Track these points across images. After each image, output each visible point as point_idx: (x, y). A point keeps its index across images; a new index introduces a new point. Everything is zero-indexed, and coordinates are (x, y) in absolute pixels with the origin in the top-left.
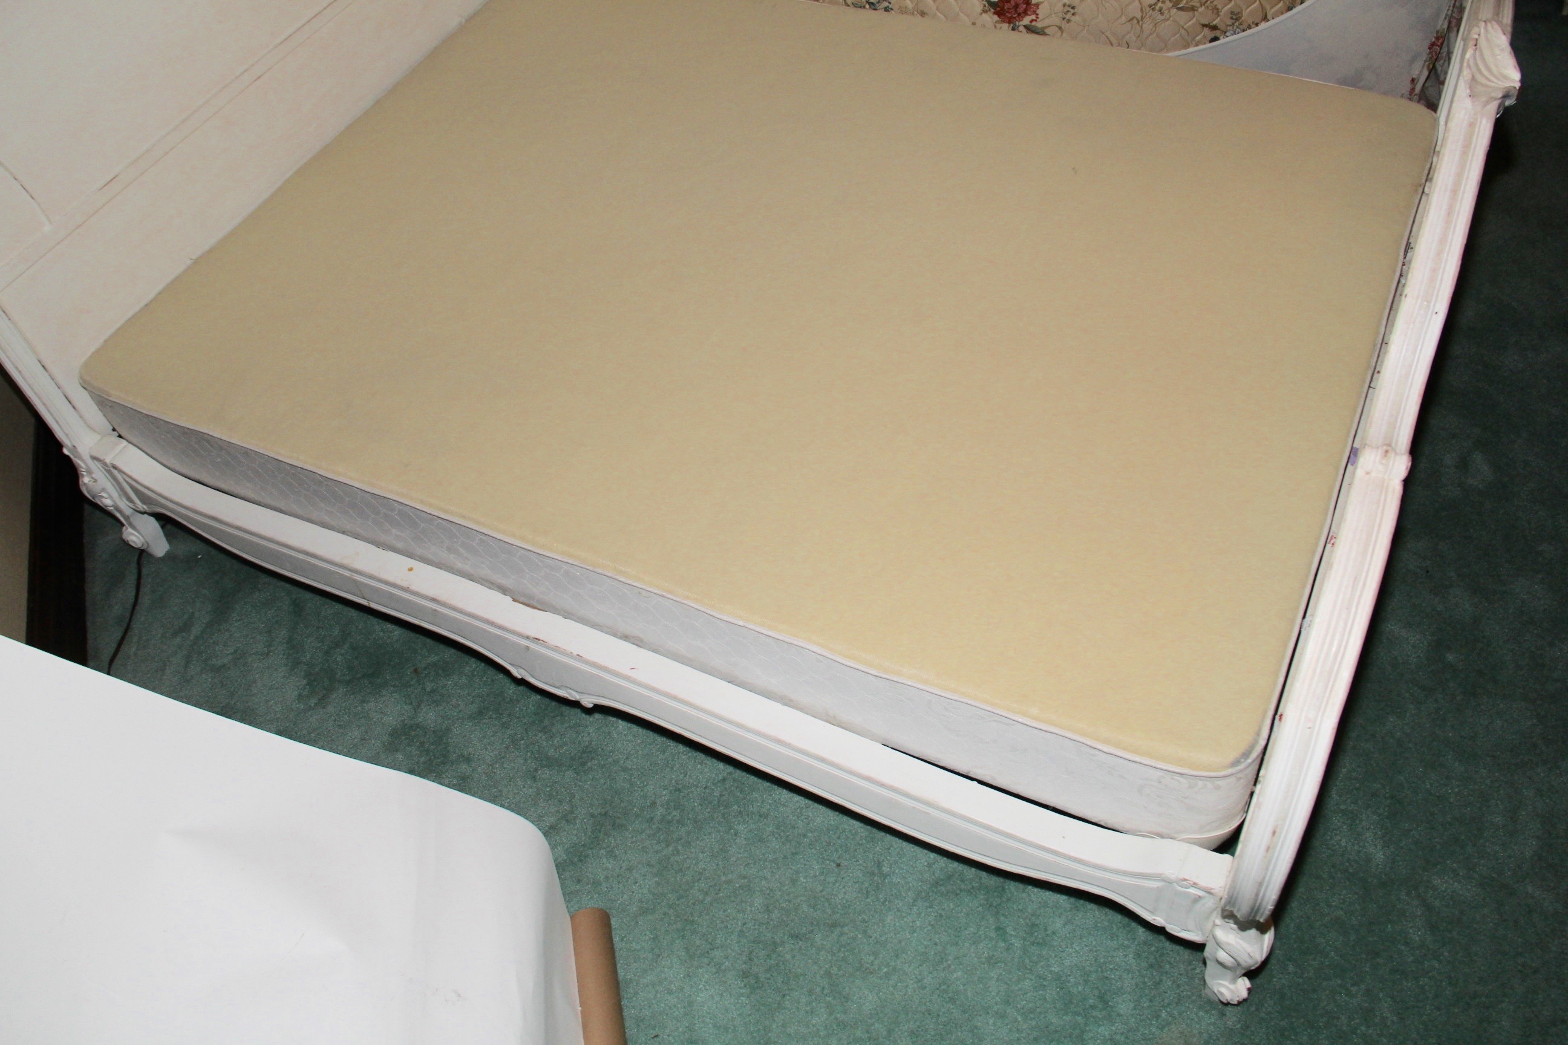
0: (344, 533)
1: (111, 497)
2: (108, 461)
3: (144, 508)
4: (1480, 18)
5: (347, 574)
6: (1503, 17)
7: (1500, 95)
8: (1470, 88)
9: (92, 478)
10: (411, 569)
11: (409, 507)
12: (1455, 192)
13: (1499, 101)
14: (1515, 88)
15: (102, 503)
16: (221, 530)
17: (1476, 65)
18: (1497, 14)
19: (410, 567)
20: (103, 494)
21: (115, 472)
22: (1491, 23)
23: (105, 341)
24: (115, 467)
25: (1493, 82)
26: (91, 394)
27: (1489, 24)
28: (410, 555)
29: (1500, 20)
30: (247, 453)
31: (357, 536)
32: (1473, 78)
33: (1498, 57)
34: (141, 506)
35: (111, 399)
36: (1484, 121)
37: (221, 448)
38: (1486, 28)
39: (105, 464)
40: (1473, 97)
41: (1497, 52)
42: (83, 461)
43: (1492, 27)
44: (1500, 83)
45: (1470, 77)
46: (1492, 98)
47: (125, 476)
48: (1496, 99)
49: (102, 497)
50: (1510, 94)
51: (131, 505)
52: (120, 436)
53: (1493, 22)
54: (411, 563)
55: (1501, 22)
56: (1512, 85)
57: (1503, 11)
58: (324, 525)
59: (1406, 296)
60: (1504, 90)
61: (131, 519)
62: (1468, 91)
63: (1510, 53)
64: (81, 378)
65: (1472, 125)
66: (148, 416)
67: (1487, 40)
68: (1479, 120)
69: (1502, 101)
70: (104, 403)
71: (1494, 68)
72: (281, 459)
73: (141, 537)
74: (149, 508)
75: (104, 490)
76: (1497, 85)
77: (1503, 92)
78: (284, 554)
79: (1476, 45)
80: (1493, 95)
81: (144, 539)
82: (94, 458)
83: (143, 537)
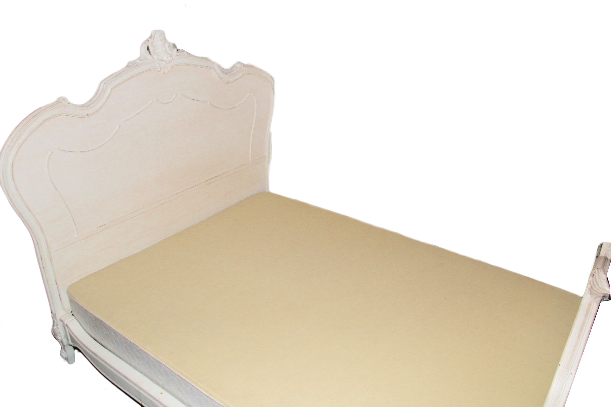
0: (141, 373)
1: (61, 336)
2: (65, 322)
3: (71, 344)
4: (597, 267)
5: (137, 389)
6: (605, 268)
7: (602, 296)
8: (590, 291)
9: (57, 327)
10: (162, 393)
11: (168, 369)
12: (581, 329)
13: (601, 298)
14: (608, 294)
15: (57, 338)
16: (96, 360)
17: (593, 282)
18: (603, 267)
19: (161, 392)
20: (59, 335)
21: (66, 327)
22: (600, 270)
23: (81, 280)
24: (67, 326)
25: (600, 291)
26: (69, 297)
27: (599, 270)
28: (163, 388)
29: (604, 269)
30: (116, 333)
31: (146, 375)
32: (592, 288)
33: (602, 282)
34: (70, 343)
35: (75, 300)
36: (595, 304)
37: (107, 328)
38: (598, 271)
39: (64, 323)
40: (591, 294)
41: (602, 280)
42: (56, 320)
43: (601, 271)
44: (602, 291)
45: (590, 287)
46: (598, 296)
47: (69, 330)
48: (600, 297)
49: (58, 335)
50: (606, 296)
51: (67, 341)
52: (73, 315)
53: (601, 270)
54: (162, 390)
55: (604, 270)
56: (607, 293)
57: (605, 267)
58: (135, 368)
59: (559, 365)
60: (604, 294)
61: (65, 347)
62: (589, 292)
63: (607, 281)
64: (67, 290)
65: (590, 304)
66: (85, 310)
67: (598, 275)
68: (593, 303)
69: (602, 298)
70: (72, 301)
71: (600, 285)
72: (127, 338)
73: (66, 355)
74: (73, 344)
75: (60, 333)
76: (601, 292)
77: (603, 295)
78: (116, 375)
79: (593, 276)
80: (599, 295)
81: (67, 356)
82: (61, 320)
83: (67, 355)
